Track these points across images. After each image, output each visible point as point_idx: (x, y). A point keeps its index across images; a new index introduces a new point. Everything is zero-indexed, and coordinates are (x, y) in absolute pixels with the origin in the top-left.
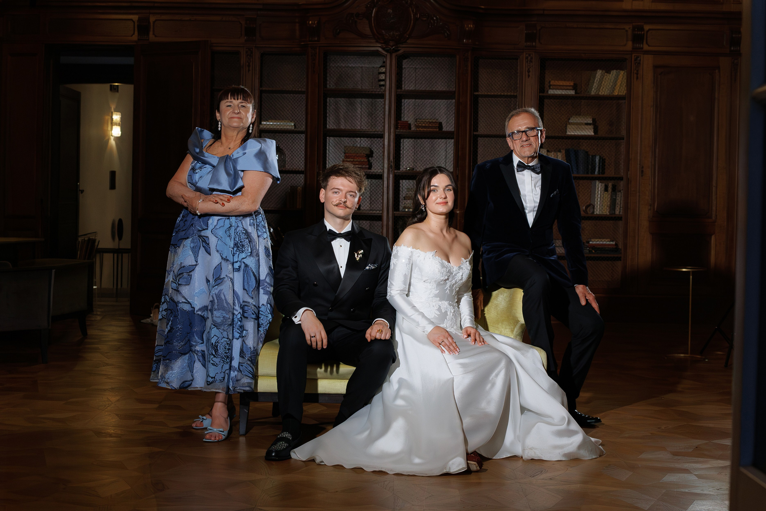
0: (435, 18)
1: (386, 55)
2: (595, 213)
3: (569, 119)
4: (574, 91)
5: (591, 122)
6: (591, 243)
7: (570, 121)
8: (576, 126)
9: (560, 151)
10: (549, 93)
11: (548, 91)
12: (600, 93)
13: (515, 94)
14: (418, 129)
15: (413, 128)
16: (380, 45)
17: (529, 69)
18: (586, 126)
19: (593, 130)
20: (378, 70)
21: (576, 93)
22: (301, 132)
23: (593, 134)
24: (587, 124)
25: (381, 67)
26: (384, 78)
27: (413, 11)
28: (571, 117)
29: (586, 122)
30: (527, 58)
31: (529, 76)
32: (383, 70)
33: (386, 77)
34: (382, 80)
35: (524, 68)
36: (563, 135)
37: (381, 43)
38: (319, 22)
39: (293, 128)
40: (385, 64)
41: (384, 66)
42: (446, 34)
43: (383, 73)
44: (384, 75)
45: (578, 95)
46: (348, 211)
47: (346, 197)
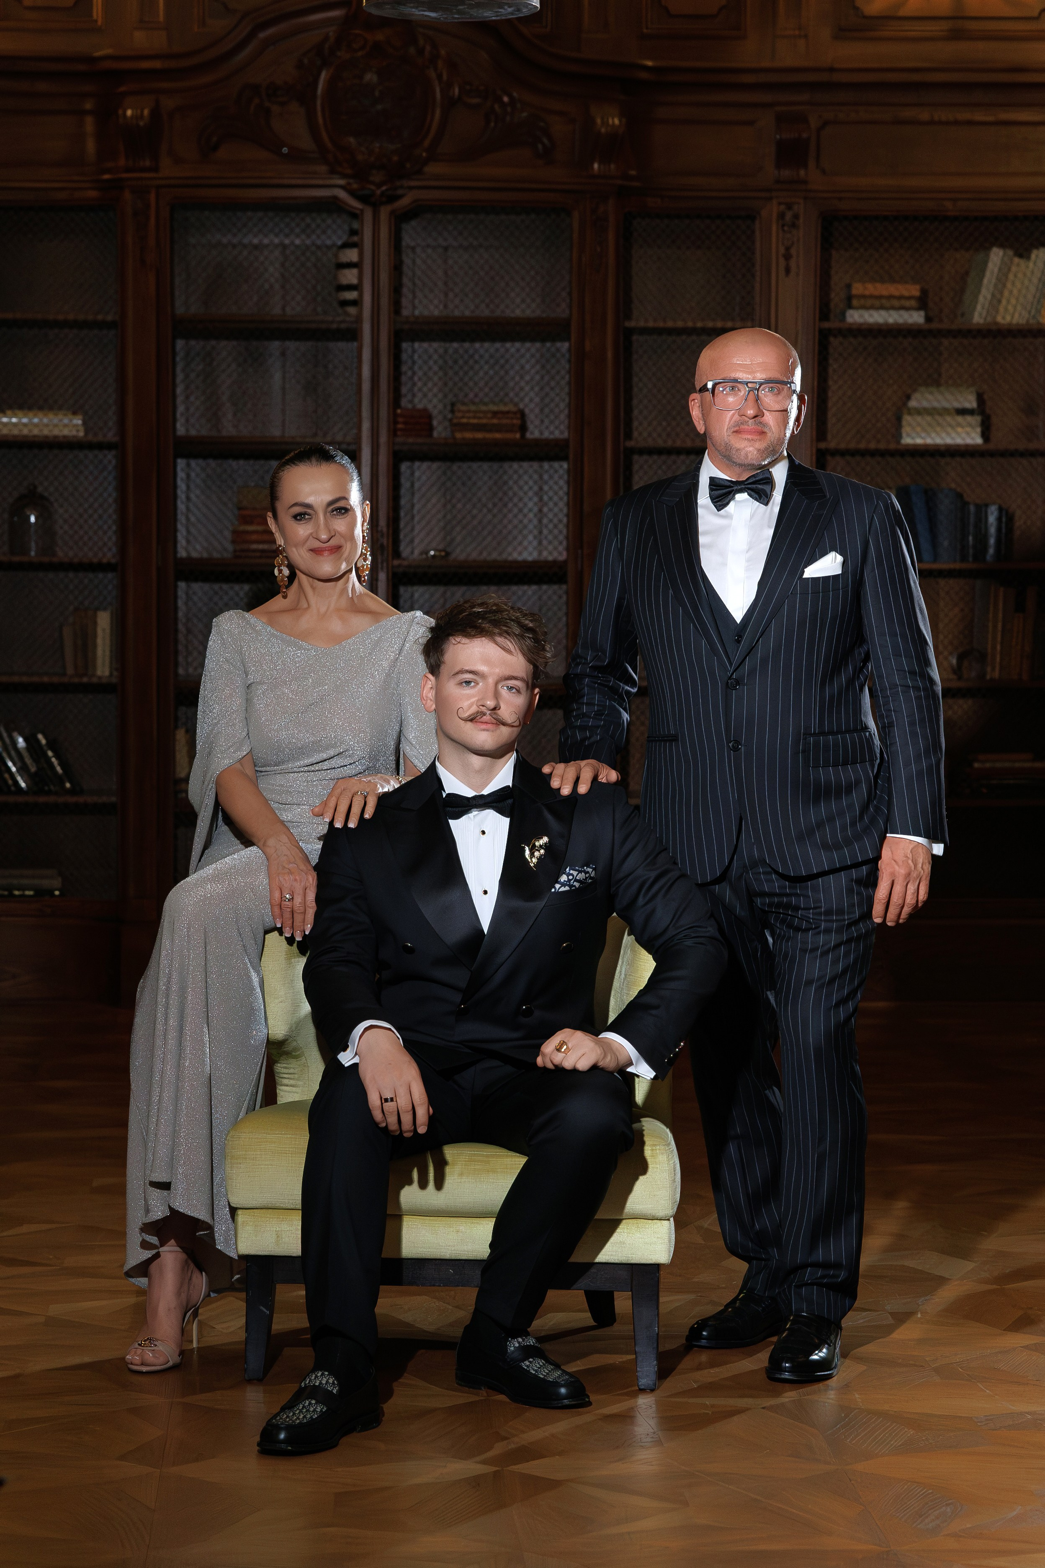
0: (506, 99)
1: (362, 211)
2: (988, 677)
3: (908, 397)
4: (922, 313)
5: (974, 405)
6: (976, 765)
7: (913, 403)
8: (929, 418)
10: (849, 320)
11: (843, 314)
12: (999, 319)
14: (458, 435)
15: (440, 430)
16: (342, 182)
17: (788, 249)
18: (960, 419)
19: (979, 430)
20: (336, 256)
21: (928, 319)
22: (109, 446)
23: (979, 441)
24: (962, 412)
25: (346, 245)
26: (355, 281)
27: (440, 77)
28: (915, 390)
29: (957, 405)
30: (782, 216)
31: (788, 271)
32: (352, 255)
33: (360, 277)
34: (350, 288)
35: (774, 246)
36: (892, 446)
37: (344, 176)
38: (155, 113)
39: (81, 434)
40: (355, 239)
41: (354, 245)
42: (540, 146)
43: (350, 265)
44: (355, 271)
45: (935, 325)
46: (505, 734)
47: (497, 695)
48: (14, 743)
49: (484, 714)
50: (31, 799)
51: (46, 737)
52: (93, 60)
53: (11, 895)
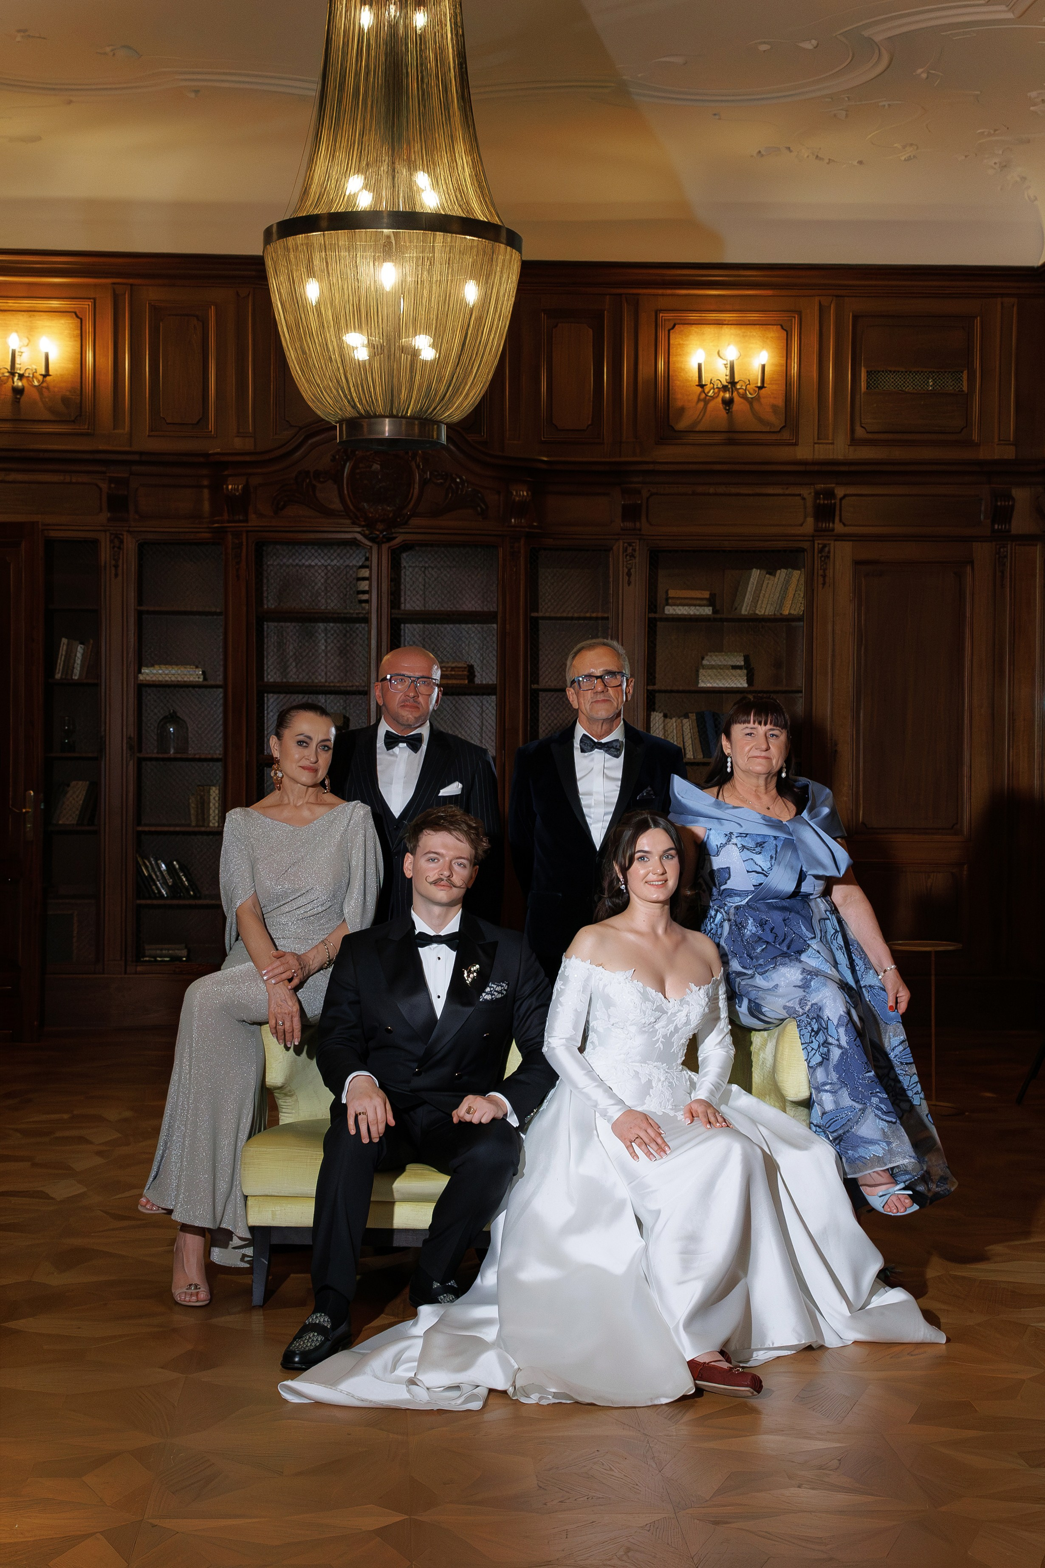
1: (371, 547)
3: (703, 659)
4: (711, 608)
5: (742, 663)
7: (705, 662)
8: (715, 671)
9: (686, 716)
10: (666, 612)
11: (664, 609)
12: (757, 612)
13: (606, 615)
16: (359, 529)
17: (629, 570)
18: (733, 671)
19: (745, 678)
20: (356, 573)
21: (714, 612)
22: (218, 687)
23: (746, 685)
24: (735, 667)
25: (362, 567)
26: (367, 588)
27: (418, 466)
28: (707, 655)
29: (732, 663)
30: (625, 550)
32: (365, 573)
33: (370, 585)
34: (364, 592)
35: (621, 569)
36: (693, 688)
37: (360, 526)
38: (246, 488)
39: (201, 680)
40: (367, 563)
41: (367, 567)
42: (479, 509)
43: (364, 579)
44: (367, 582)
45: (718, 616)
46: (457, 893)
47: (450, 868)
48: (159, 868)
49: (442, 880)
50: (168, 902)
51: (178, 863)
52: (207, 455)
53: (156, 961)
